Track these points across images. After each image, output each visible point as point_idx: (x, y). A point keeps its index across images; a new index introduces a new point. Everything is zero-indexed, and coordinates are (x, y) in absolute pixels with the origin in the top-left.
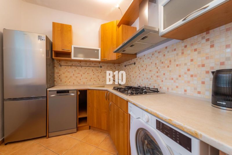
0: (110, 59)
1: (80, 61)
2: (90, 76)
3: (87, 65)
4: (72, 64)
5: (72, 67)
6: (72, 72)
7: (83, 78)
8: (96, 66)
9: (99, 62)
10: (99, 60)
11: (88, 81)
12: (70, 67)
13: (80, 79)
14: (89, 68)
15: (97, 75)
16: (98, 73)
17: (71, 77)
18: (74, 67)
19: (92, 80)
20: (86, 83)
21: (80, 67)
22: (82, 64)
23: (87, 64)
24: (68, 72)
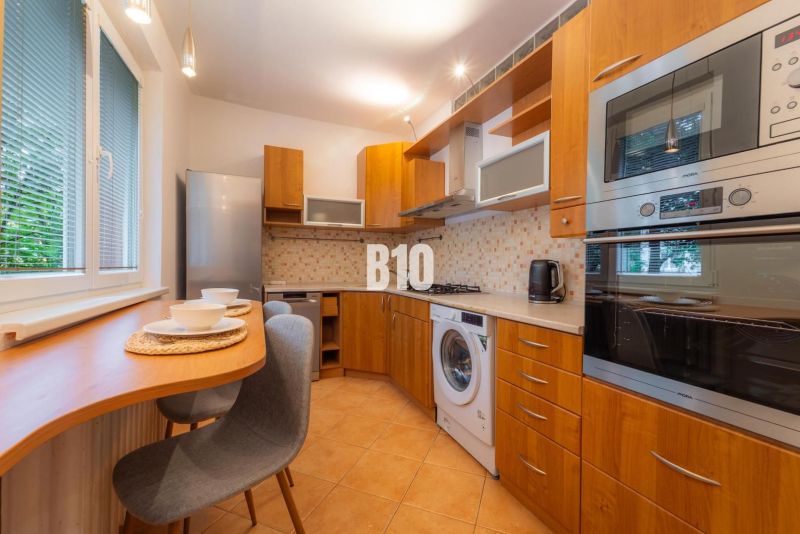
0: (386, 226)
1: (315, 228)
2: (337, 262)
3: (329, 237)
4: (297, 235)
5: (297, 241)
6: (298, 253)
7: (320, 268)
8: (350, 238)
9: (358, 231)
10: (361, 225)
11: (332, 273)
12: (292, 241)
13: (315, 270)
14: (335, 243)
15: (353, 260)
16: (356, 254)
17: (295, 264)
18: (301, 241)
19: (342, 273)
20: (328, 278)
21: (315, 242)
22: (319, 234)
23: (329, 234)
24: (289, 253)
